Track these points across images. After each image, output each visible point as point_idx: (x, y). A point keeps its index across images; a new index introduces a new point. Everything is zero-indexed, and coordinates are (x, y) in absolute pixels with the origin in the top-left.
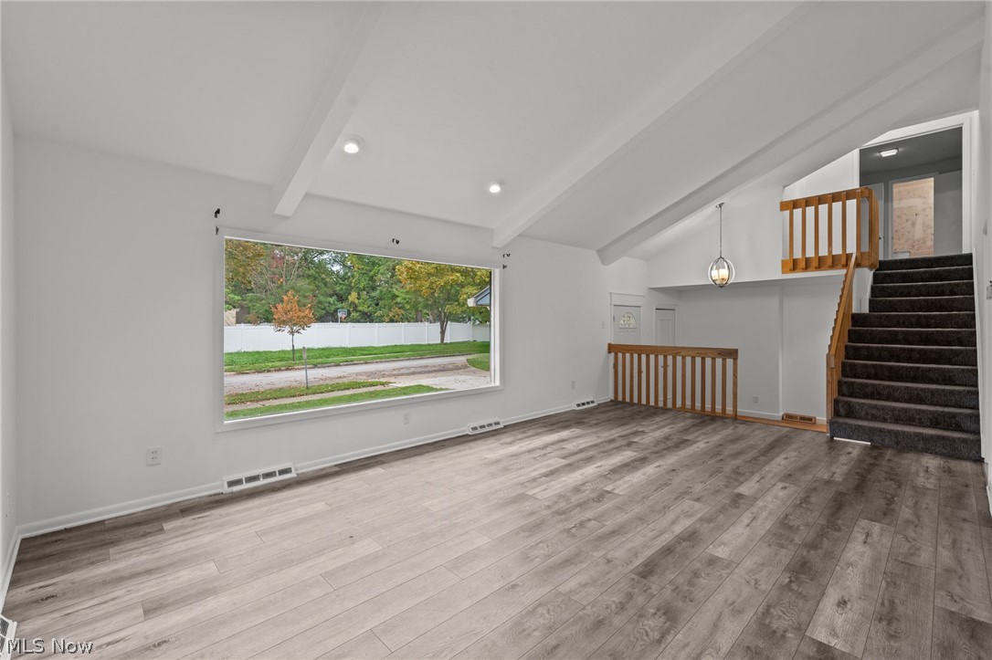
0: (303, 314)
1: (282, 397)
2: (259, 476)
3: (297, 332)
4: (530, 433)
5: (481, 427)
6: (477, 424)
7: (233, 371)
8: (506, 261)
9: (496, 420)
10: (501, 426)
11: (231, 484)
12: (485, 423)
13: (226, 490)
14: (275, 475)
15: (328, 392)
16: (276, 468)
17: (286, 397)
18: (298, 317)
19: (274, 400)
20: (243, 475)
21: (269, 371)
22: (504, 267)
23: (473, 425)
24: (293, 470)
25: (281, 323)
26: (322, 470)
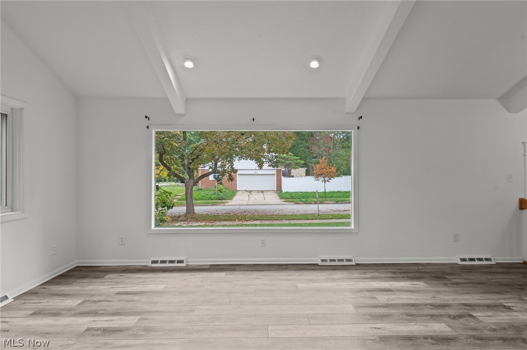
0: (330, 170)
1: (302, 219)
2: (166, 261)
3: (328, 181)
4: (369, 275)
5: (331, 260)
6: (328, 257)
7: (293, 202)
8: (360, 123)
9: (349, 257)
10: (353, 263)
11: (153, 262)
12: (336, 257)
13: (150, 264)
14: (175, 263)
15: (329, 219)
16: (176, 259)
17: (304, 219)
18: (327, 172)
19: (298, 221)
20: (159, 259)
21: (310, 203)
22: (358, 128)
23: (324, 258)
24: (185, 262)
25: (318, 176)
26: (201, 265)
